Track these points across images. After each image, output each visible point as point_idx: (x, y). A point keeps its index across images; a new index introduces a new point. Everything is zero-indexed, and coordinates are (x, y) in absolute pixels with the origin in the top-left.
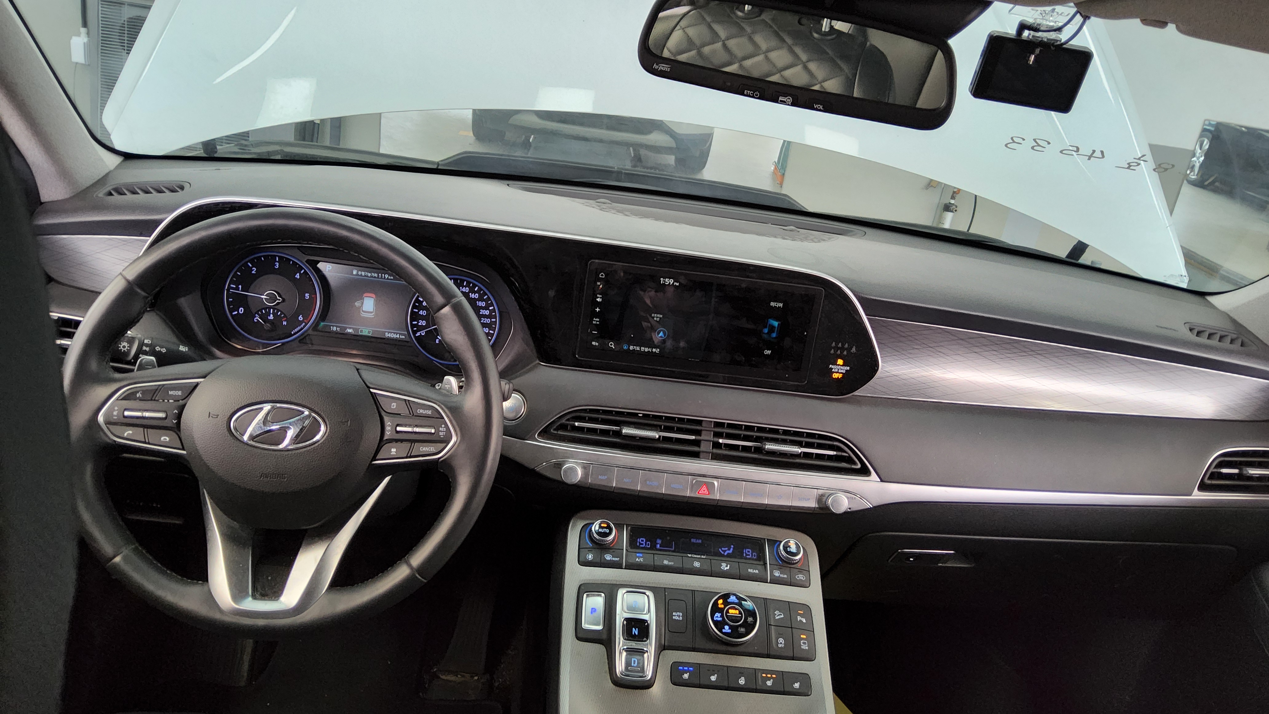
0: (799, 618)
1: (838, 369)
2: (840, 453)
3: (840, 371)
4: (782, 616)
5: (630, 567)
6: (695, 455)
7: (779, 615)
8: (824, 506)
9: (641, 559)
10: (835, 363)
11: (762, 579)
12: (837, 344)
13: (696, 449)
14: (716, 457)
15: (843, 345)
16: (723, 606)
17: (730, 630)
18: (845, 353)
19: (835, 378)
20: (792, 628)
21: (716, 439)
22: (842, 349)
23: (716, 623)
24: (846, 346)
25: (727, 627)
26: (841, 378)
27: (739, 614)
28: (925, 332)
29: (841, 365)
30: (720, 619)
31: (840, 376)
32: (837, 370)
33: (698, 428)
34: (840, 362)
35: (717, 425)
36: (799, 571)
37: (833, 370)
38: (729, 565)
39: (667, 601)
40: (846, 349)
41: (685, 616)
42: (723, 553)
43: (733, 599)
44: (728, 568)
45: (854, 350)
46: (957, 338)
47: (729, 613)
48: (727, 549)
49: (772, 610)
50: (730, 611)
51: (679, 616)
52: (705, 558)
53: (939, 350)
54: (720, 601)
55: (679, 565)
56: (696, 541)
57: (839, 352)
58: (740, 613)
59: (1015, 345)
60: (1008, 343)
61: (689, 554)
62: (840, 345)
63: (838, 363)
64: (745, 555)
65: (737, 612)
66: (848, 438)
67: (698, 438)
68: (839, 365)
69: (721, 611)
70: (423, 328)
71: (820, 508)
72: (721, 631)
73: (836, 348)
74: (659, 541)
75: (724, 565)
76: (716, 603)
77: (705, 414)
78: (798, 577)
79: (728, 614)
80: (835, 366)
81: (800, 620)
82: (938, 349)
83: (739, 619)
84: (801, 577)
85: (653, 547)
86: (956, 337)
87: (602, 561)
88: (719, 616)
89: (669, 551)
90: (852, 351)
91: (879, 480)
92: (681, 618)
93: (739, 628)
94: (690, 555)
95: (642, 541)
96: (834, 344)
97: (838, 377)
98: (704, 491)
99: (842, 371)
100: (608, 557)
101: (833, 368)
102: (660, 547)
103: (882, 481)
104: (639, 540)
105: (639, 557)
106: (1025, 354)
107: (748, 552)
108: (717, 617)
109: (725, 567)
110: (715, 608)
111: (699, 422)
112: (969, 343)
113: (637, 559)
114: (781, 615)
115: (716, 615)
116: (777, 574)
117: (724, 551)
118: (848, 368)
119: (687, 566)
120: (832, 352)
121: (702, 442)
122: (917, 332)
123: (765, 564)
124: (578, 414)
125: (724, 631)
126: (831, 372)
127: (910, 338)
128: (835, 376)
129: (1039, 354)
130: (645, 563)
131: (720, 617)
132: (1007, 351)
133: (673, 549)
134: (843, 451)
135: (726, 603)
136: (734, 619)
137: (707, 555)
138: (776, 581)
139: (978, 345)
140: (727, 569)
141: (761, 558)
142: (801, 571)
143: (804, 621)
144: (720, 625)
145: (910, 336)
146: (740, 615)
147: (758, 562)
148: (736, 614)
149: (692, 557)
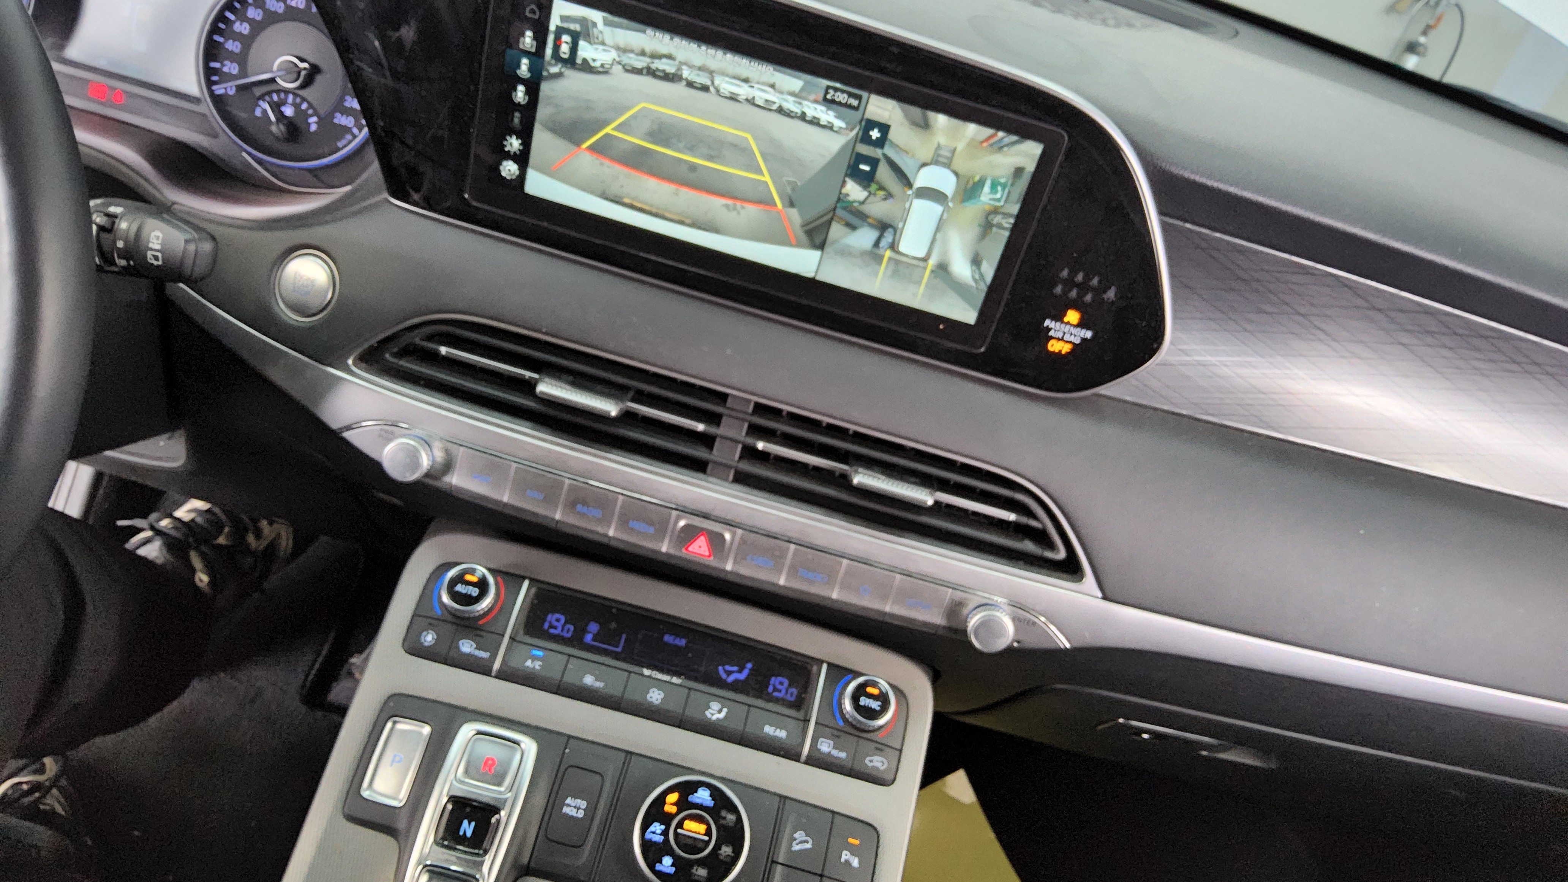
0: (846, 855)
1: (1064, 333)
2: (1024, 520)
3: (1066, 338)
4: (808, 846)
5: (508, 675)
6: (699, 466)
7: (802, 842)
8: (960, 627)
9: (537, 665)
10: (1059, 317)
11: (790, 753)
12: (1073, 272)
13: (700, 453)
14: (742, 479)
15: (1087, 278)
16: (673, 809)
17: (674, 869)
18: (1088, 298)
19: (1054, 353)
20: (821, 876)
21: (750, 441)
22: (1084, 287)
23: (646, 845)
24: (1095, 282)
25: (667, 861)
26: (1068, 353)
27: (705, 835)
28: (1295, 278)
29: (1072, 325)
30: (659, 839)
31: (1066, 348)
32: (1060, 335)
33: (719, 409)
34: (1073, 316)
35: (760, 409)
36: (877, 749)
37: (1051, 333)
38: (725, 710)
39: (563, 768)
40: (1094, 289)
41: (591, 811)
42: (724, 676)
43: (703, 796)
44: (722, 716)
45: (1111, 294)
46: (1366, 305)
47: (682, 828)
48: (736, 668)
49: (788, 830)
50: (689, 825)
51: (579, 809)
52: (680, 685)
53: (1315, 323)
54: (673, 797)
55: (615, 690)
56: (674, 639)
57: (1074, 294)
58: (708, 833)
59: (1500, 344)
60: (1482, 337)
61: (648, 667)
62: (1080, 277)
63: (1066, 320)
64: (770, 689)
65: (702, 828)
66: (1051, 489)
67: (713, 430)
68: (1068, 323)
69: (666, 819)
70: (231, 77)
71: (950, 629)
72: (651, 867)
73: (1070, 283)
74: (594, 627)
75: (715, 706)
76: (660, 800)
77: (734, 381)
78: (871, 761)
79: (679, 831)
80: (1058, 324)
81: (847, 862)
82: (1317, 322)
83: (700, 845)
84: (877, 762)
85: (576, 641)
86: (1367, 301)
87: (452, 653)
88: (659, 832)
89: (606, 653)
90: (1105, 297)
91: (1100, 595)
92: (581, 814)
93: (695, 868)
94: (647, 672)
95: (556, 621)
96: (1065, 273)
97: (1060, 351)
98: (700, 547)
99: (1072, 339)
100: (467, 647)
101: (1051, 329)
102: (594, 640)
103: (1105, 598)
104: (552, 618)
105: (534, 658)
106: (1514, 367)
107: (780, 684)
108: (654, 833)
109: (716, 712)
110: (656, 813)
111: (723, 398)
112: (1392, 320)
113: (529, 663)
114: (807, 842)
115: (652, 828)
116: (826, 746)
117: (729, 673)
118: (1089, 334)
119: (632, 695)
120: (1058, 290)
121: (718, 440)
122: (1278, 275)
123: (807, 721)
124: (450, 329)
125: (658, 867)
126: (1045, 336)
127: (1255, 285)
128: (1054, 346)
129: (1547, 373)
130: (543, 674)
131: (661, 834)
132: (1477, 355)
133: (619, 649)
134: (1033, 516)
135: (683, 804)
136: (691, 845)
137: (688, 677)
138: (817, 761)
139: (1415, 328)
140: (718, 719)
141: (800, 704)
142: (881, 748)
143: (855, 862)
144: (652, 852)
145: (1258, 281)
146: (706, 838)
147: (792, 712)
148: (699, 833)
149: (650, 677)
